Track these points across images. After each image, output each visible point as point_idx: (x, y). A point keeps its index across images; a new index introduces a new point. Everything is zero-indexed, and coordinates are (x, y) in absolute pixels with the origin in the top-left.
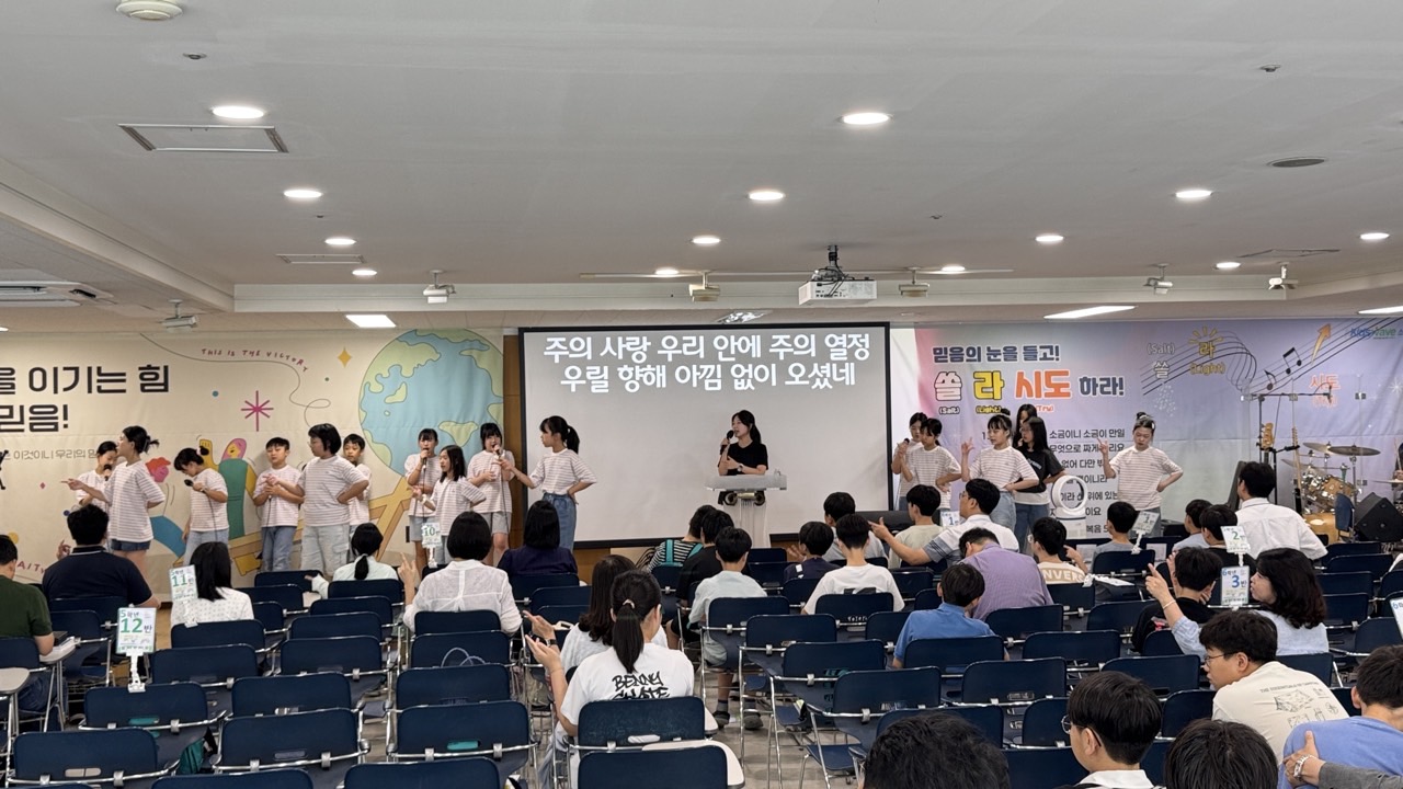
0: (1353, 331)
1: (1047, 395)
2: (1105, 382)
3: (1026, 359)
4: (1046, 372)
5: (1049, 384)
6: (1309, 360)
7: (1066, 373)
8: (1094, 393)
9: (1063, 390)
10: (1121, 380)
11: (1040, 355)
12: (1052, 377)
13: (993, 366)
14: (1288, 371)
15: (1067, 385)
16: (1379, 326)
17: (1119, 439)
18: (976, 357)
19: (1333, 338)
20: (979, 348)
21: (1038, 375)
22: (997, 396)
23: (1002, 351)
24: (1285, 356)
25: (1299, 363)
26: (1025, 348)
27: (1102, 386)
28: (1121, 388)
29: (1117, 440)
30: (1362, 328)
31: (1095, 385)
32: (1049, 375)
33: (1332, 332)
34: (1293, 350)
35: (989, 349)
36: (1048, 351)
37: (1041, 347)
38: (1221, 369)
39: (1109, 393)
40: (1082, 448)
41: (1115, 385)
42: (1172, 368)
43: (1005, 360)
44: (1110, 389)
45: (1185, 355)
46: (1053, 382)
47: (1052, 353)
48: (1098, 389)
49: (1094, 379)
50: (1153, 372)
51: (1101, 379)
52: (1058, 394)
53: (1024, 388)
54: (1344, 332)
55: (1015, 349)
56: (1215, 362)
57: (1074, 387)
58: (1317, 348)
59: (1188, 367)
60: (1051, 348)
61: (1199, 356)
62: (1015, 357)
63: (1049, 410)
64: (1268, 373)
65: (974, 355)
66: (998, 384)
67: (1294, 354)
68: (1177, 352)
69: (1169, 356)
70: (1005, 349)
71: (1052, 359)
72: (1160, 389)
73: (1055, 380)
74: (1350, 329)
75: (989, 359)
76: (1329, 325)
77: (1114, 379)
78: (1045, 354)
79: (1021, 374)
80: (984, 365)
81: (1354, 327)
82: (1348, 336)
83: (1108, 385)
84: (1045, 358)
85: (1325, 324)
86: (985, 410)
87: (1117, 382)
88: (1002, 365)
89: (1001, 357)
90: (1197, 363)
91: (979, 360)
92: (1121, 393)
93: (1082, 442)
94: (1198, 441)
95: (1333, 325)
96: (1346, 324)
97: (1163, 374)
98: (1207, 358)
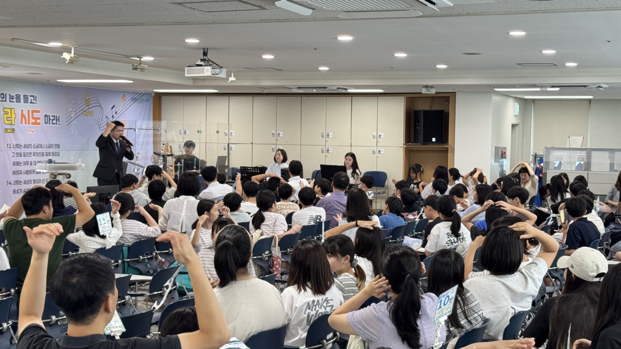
0: (132, 98)
1: (32, 123)
2: (53, 118)
3: (24, 102)
4: (32, 110)
5: (33, 118)
6: (119, 111)
7: (38, 112)
8: (49, 124)
9: (38, 121)
10: (59, 116)
11: (29, 101)
12: (34, 113)
13: (12, 105)
14: (113, 116)
15: (39, 119)
16: (140, 96)
17: (57, 149)
18: (4, 99)
19: (126, 101)
20: (6, 94)
21: (29, 111)
22: (13, 124)
23: (15, 97)
24: (112, 108)
25: (116, 113)
26: (24, 95)
27: (53, 120)
28: (59, 122)
29: (57, 150)
30: (134, 97)
31: (50, 119)
32: (33, 111)
33: (126, 98)
34: (114, 106)
35: (10, 94)
36: (32, 98)
37: (31, 96)
38: (91, 114)
39: (54, 124)
40: (45, 154)
41: (57, 120)
42: (77, 112)
43: (17, 102)
44: (54, 122)
45: (80, 106)
46: (34, 116)
47: (34, 100)
48: (51, 121)
49: (49, 116)
50: (70, 114)
51: (52, 116)
52: (35, 123)
53: (23, 119)
54: (129, 99)
55: (20, 96)
56: (90, 110)
57: (42, 121)
58: (121, 106)
59: (81, 112)
60: (33, 96)
61: (85, 106)
62: (20, 101)
63: (33, 132)
64: (107, 117)
65: (3, 98)
66: (13, 116)
67: (114, 109)
68: (78, 104)
69: (75, 106)
70: (16, 95)
71: (34, 103)
72: (72, 123)
73: (36, 115)
74: (131, 97)
75: (10, 101)
76: (124, 95)
77: (56, 116)
78: (31, 100)
79: (22, 111)
80: (8, 104)
81: (132, 96)
82: (130, 101)
83: (54, 120)
84: (31, 103)
85: (123, 94)
86: (9, 131)
87: (58, 118)
88: (14, 105)
89: (14, 100)
90: (85, 110)
91: (6, 101)
92: (59, 124)
93: (44, 150)
94: (85, 151)
95: (126, 94)
96: (130, 94)
97: (73, 115)
98: (87, 108)
